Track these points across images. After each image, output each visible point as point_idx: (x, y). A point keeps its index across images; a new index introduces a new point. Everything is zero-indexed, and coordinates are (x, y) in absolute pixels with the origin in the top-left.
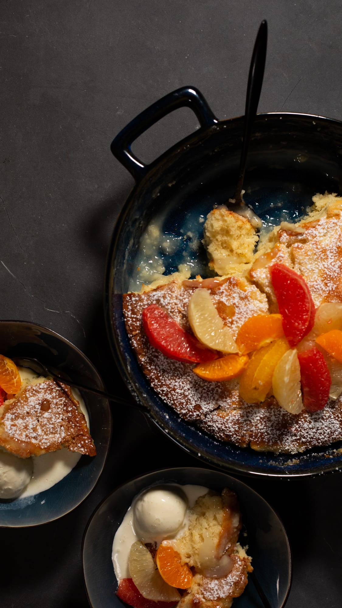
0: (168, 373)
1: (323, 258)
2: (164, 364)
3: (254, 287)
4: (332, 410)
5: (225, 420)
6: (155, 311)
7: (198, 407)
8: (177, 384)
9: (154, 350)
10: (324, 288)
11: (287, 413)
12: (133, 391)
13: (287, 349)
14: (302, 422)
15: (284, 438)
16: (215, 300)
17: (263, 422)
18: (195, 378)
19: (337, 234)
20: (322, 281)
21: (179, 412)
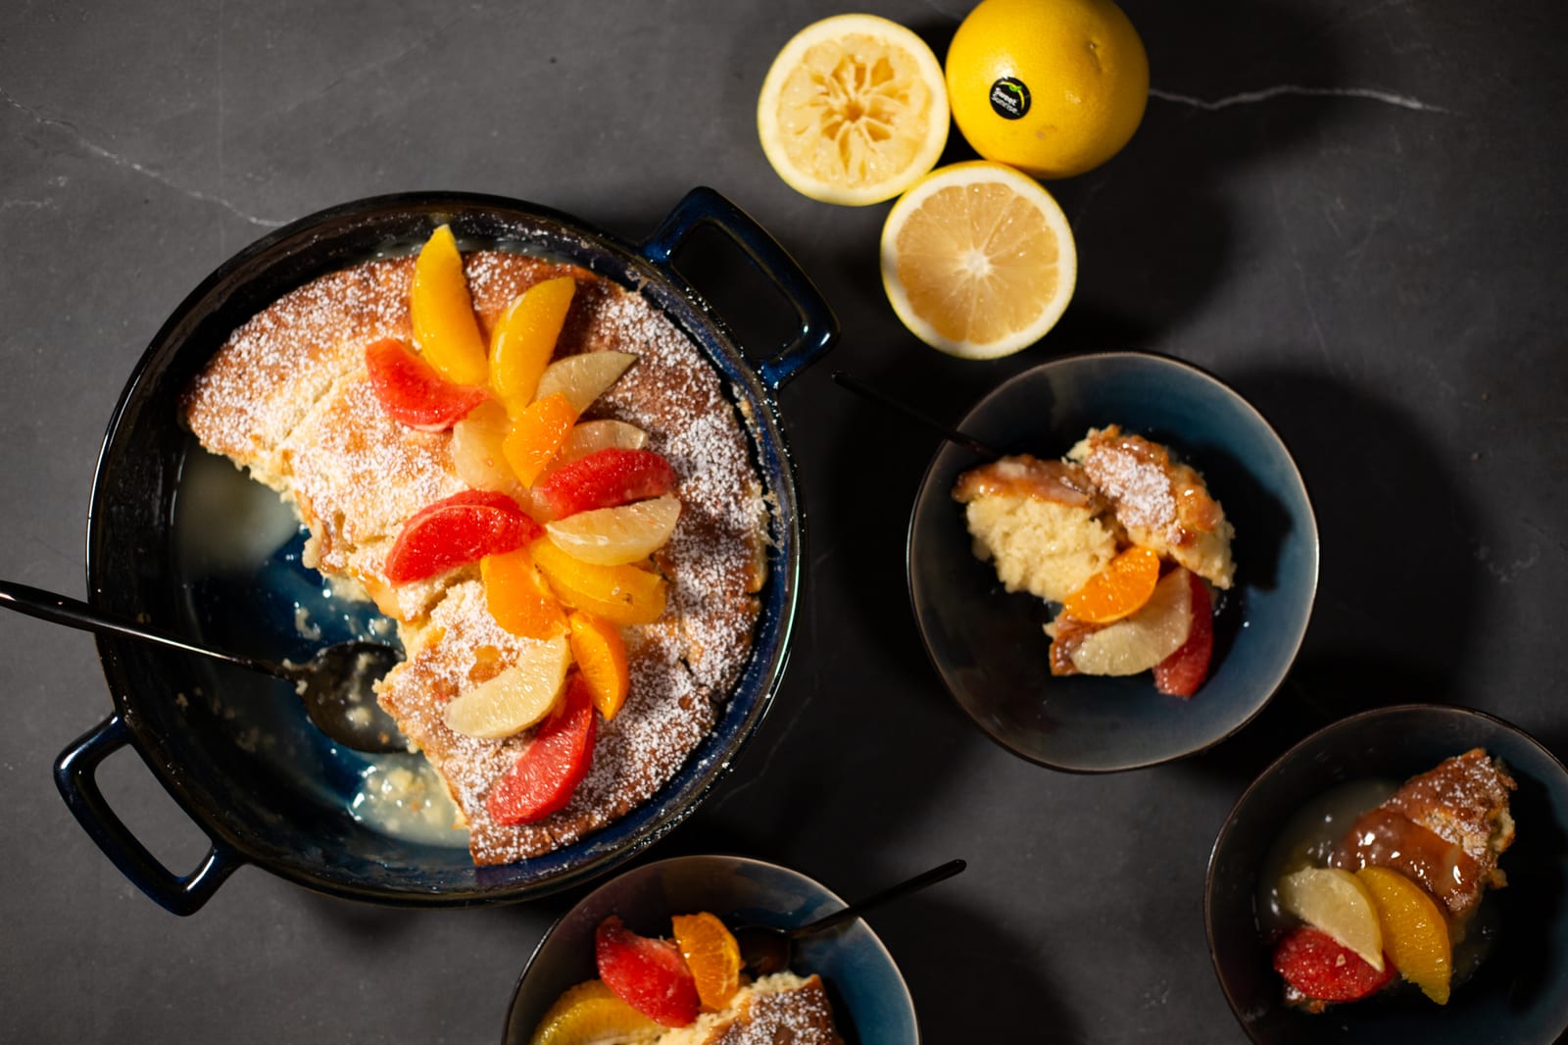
0: (621, 766)
1: (369, 479)
2: (605, 776)
3: (435, 614)
4: (671, 437)
5: (706, 647)
6: (498, 804)
7: (685, 703)
8: (641, 748)
9: (578, 798)
10: (429, 474)
11: (681, 528)
12: (653, 836)
13: (549, 542)
14: (698, 495)
15: (734, 528)
16: (468, 685)
17: (704, 573)
18: (626, 714)
19: (321, 455)
20: (414, 478)
21: (699, 739)
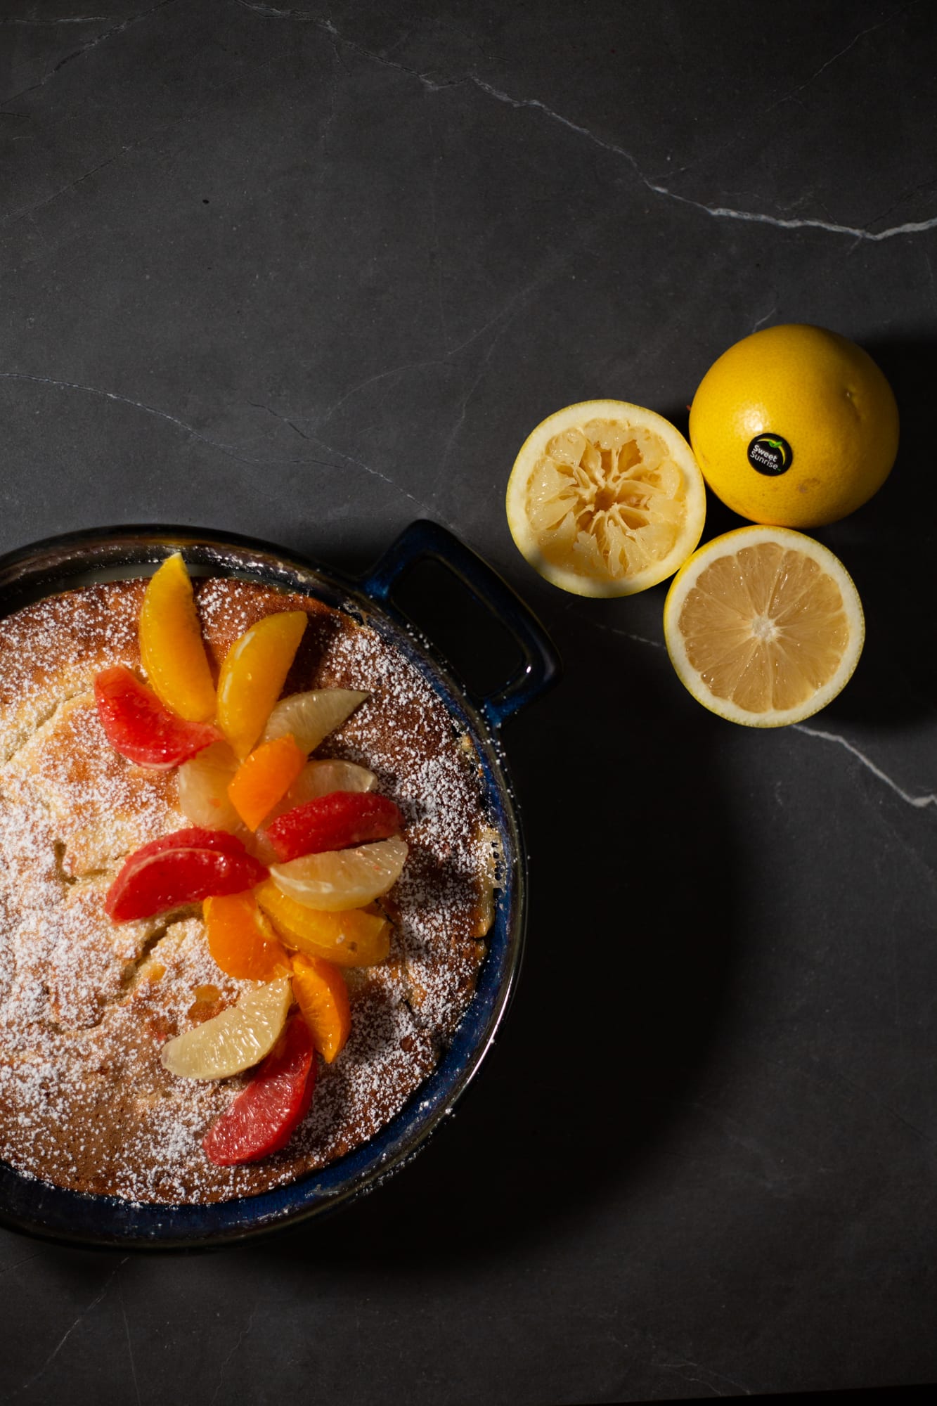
0: (340, 1107)
1: (91, 811)
2: (323, 1117)
3: (154, 952)
4: (400, 778)
5: (429, 991)
6: (214, 1144)
7: (407, 1044)
8: (361, 1089)
9: (296, 1139)
10: (153, 808)
11: (407, 871)
12: (375, 1183)
13: (273, 887)
14: (426, 838)
15: (461, 872)
16: (187, 1024)
17: (429, 917)
18: (347, 1055)
19: (43, 782)
20: (137, 812)
21: (420, 1080)
